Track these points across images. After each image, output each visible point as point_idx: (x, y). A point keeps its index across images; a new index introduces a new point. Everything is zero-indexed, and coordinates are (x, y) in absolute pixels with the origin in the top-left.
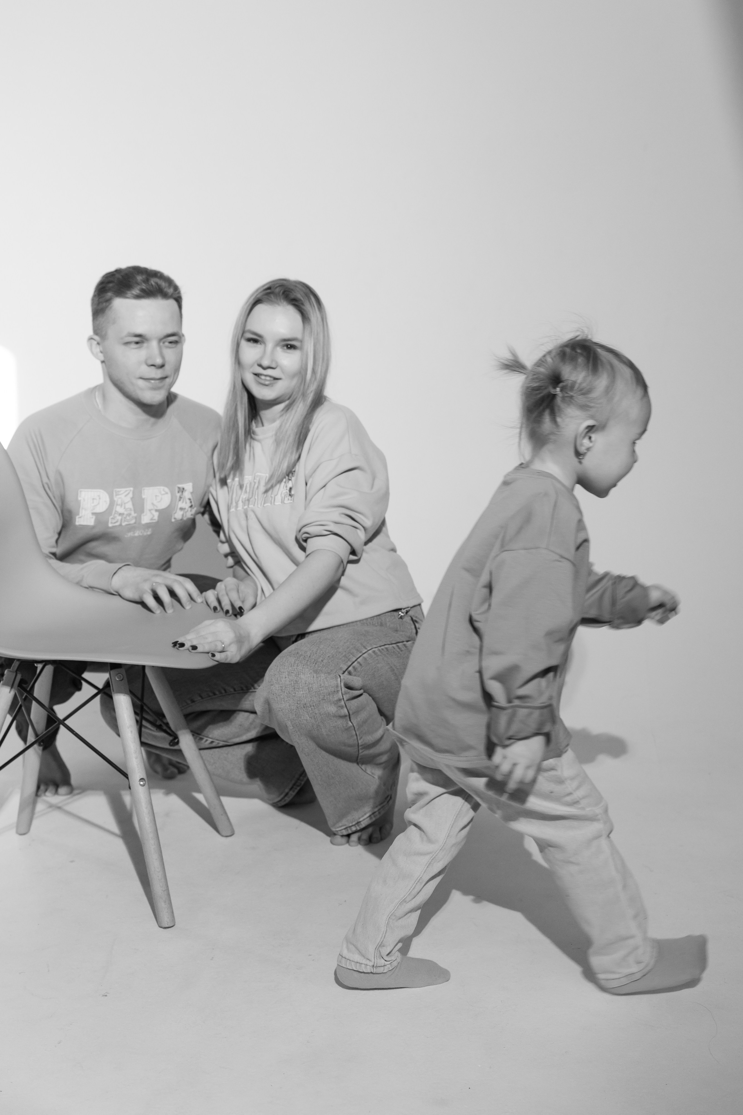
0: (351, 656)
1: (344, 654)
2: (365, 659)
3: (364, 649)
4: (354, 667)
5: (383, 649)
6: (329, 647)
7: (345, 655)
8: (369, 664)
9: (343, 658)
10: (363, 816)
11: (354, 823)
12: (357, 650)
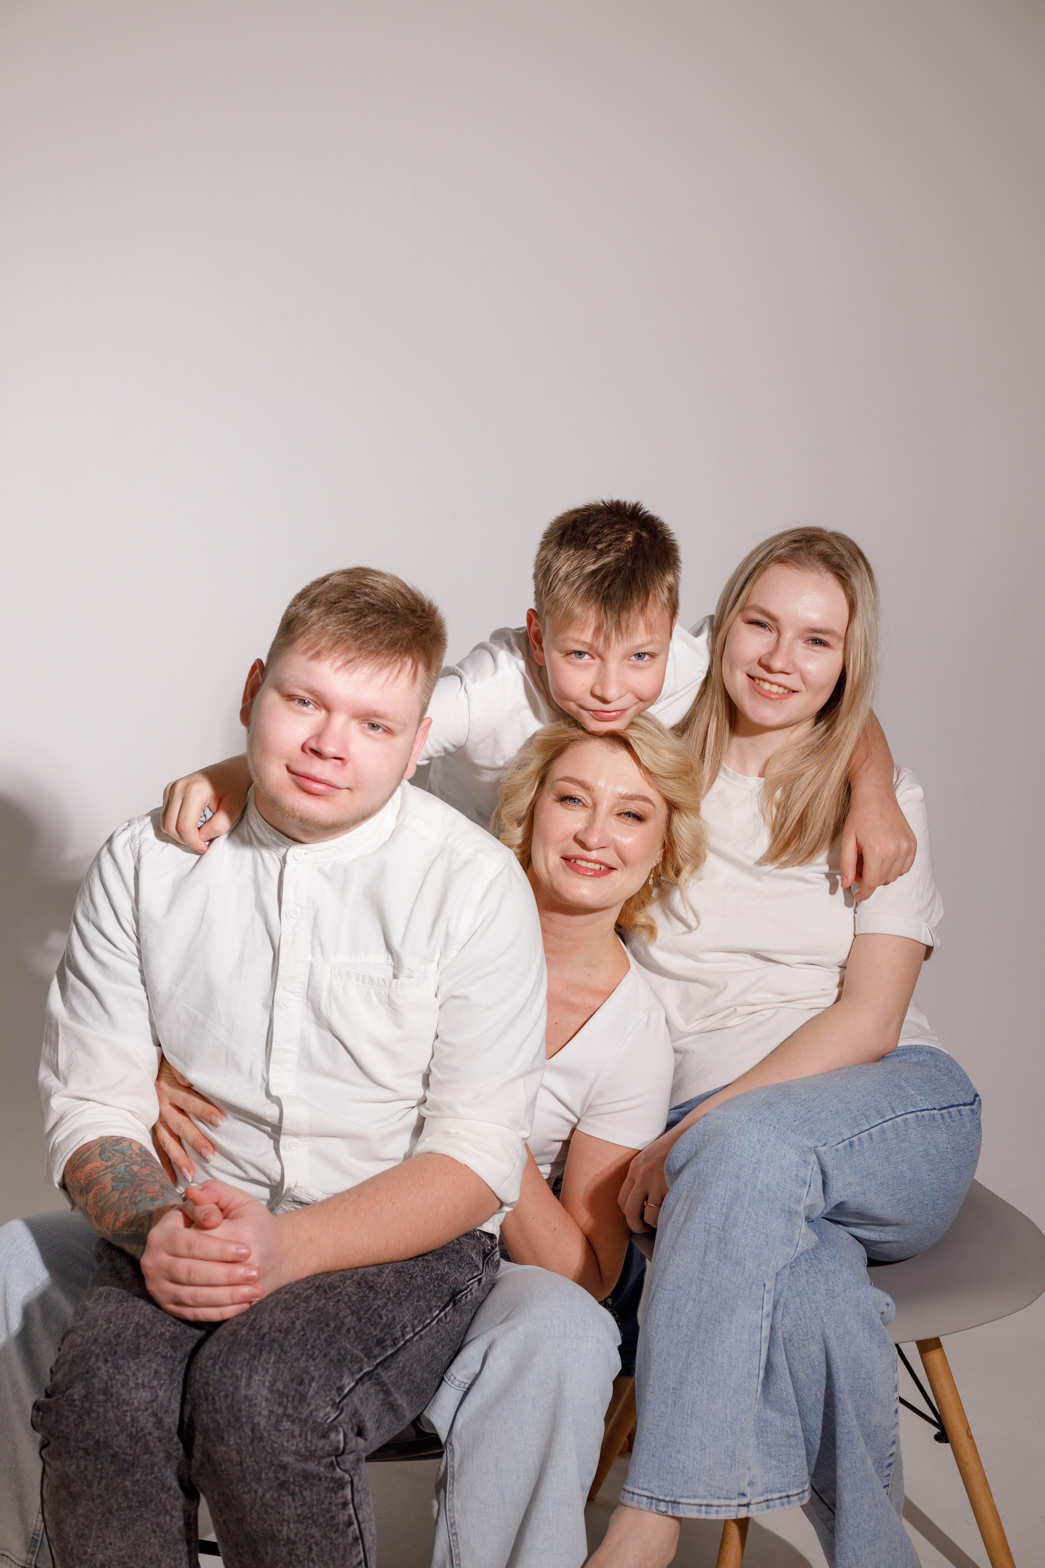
0: (864, 1120)
1: (854, 1115)
2: (883, 1131)
3: (890, 1112)
4: (859, 1139)
5: (923, 1116)
6: (835, 1098)
7: (856, 1117)
8: (886, 1140)
9: (850, 1121)
10: (688, 1497)
11: (668, 1499)
12: (879, 1113)
